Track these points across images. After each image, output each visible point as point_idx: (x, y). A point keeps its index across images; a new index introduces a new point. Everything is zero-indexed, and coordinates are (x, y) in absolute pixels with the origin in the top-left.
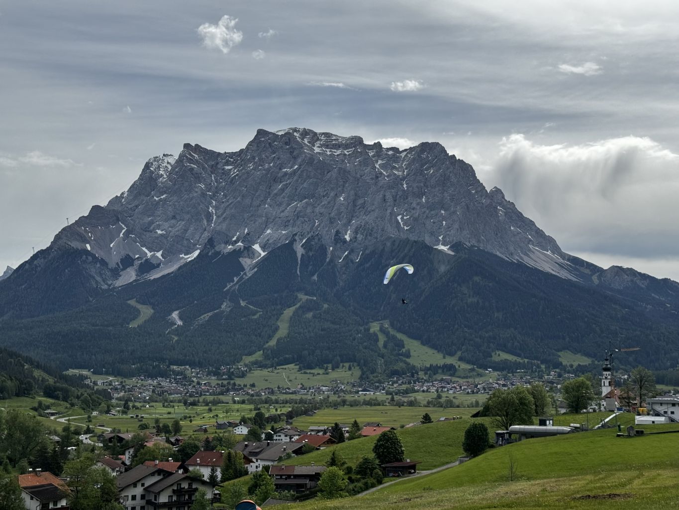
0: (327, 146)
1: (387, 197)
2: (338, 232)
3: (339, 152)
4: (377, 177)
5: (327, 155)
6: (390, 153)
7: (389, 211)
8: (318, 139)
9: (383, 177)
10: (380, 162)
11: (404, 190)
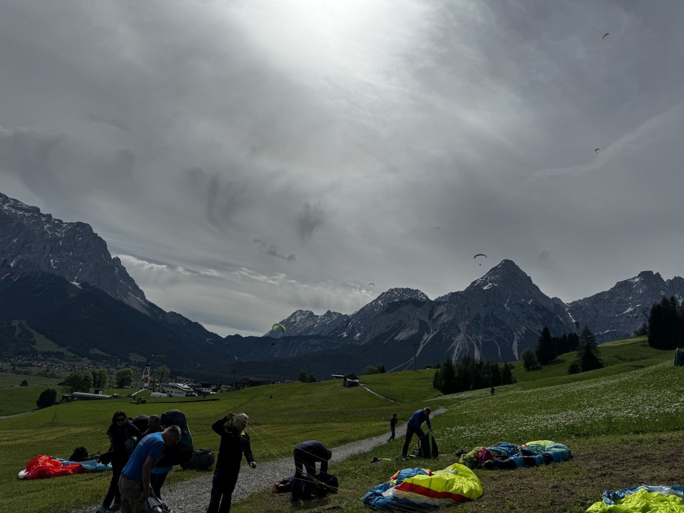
0: (13, 207)
3: (21, 213)
4: (43, 234)
5: (12, 212)
6: (56, 222)
7: (46, 255)
8: (8, 202)
9: (47, 234)
10: (48, 225)
11: (59, 246)
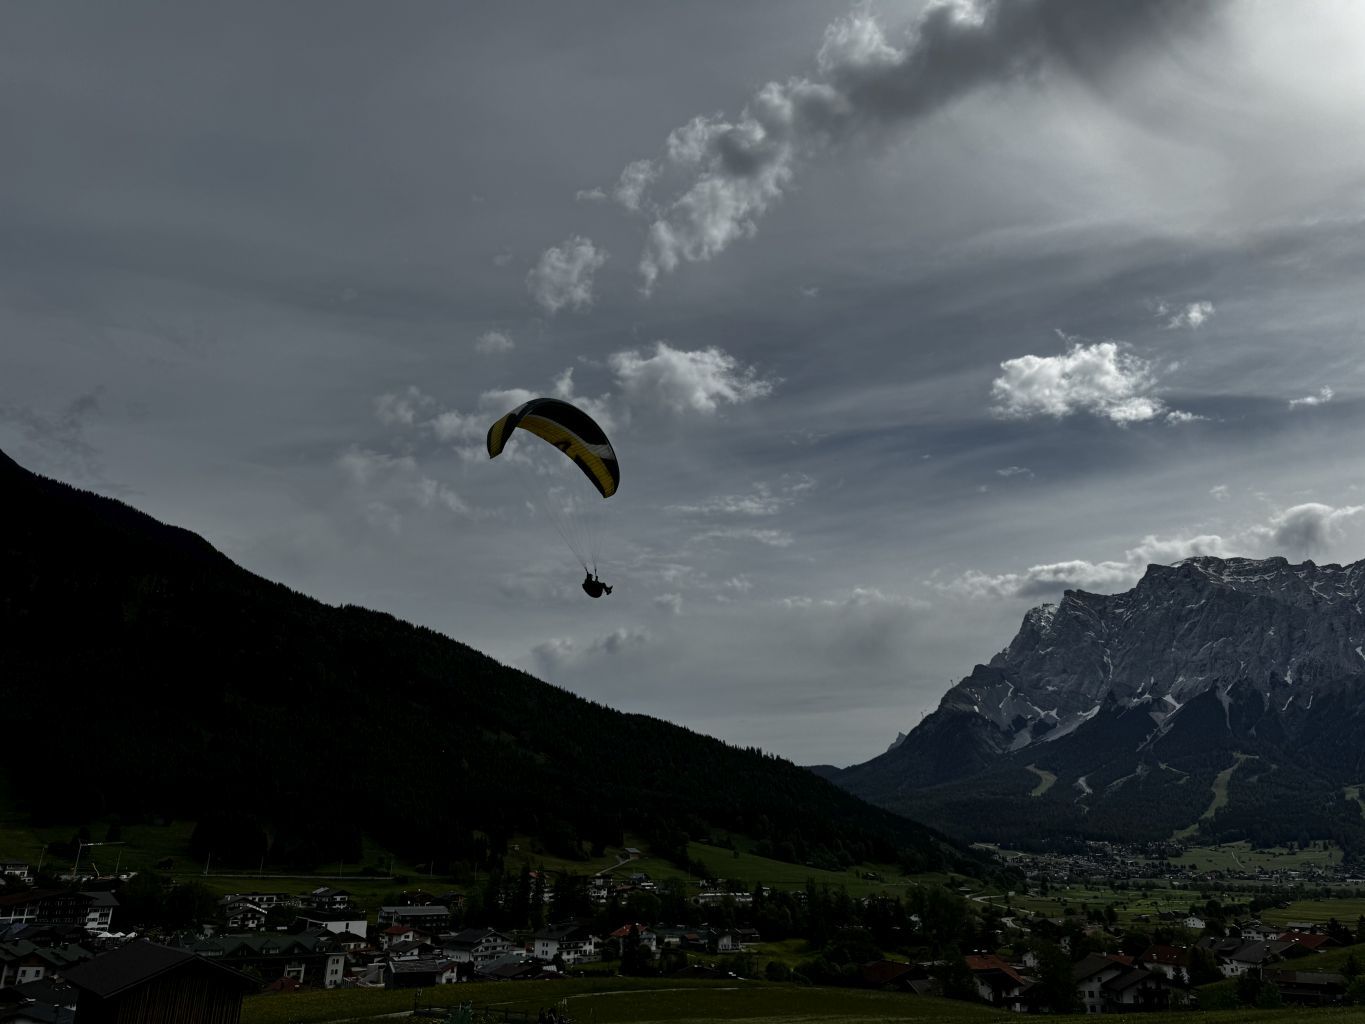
0: (1239, 574)
1: (1335, 626)
2: (1273, 675)
3: (1256, 578)
4: (1316, 603)
5: (1241, 584)
6: (1329, 571)
7: (1341, 643)
8: (1225, 567)
9: (1324, 601)
10: (1316, 584)
11: (1358, 615)
